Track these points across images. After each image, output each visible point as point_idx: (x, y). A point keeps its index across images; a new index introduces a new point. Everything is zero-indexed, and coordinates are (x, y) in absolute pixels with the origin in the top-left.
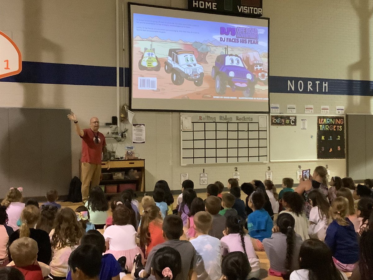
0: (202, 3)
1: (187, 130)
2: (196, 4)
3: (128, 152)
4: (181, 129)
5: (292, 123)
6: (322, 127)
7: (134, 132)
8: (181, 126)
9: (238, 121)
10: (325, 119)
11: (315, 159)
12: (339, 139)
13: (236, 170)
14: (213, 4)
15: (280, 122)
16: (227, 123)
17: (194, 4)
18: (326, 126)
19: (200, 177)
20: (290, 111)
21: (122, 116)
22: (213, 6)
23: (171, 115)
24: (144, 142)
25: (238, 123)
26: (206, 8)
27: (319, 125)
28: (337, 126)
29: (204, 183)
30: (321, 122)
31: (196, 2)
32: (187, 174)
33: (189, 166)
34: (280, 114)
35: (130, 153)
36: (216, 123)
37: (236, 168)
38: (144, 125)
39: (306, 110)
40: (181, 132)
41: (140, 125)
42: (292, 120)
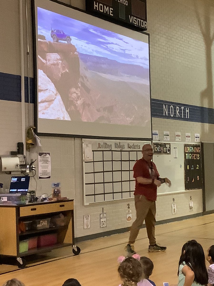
0: (102, 6)
1: (89, 160)
2: (96, 6)
3: (54, 190)
4: (84, 159)
5: (168, 152)
6: (187, 155)
7: (40, 164)
8: (84, 155)
9: (129, 149)
10: (189, 147)
11: (184, 190)
12: (197, 168)
13: (129, 208)
14: (111, 9)
15: (160, 151)
16: (121, 151)
17: (95, 6)
18: (190, 154)
19: (100, 218)
20: (166, 138)
21: (30, 141)
22: (111, 12)
23: (73, 142)
24: (49, 177)
25: (129, 151)
26: (105, 12)
27: (185, 153)
28: (197, 155)
29: (104, 226)
30: (186, 151)
31: (96, 4)
32: (89, 216)
33: (91, 205)
34: (159, 141)
35: (57, 192)
36: (112, 151)
37: (129, 205)
38: (49, 154)
39: (176, 137)
40: (84, 163)
41: (46, 153)
42: (167, 148)
